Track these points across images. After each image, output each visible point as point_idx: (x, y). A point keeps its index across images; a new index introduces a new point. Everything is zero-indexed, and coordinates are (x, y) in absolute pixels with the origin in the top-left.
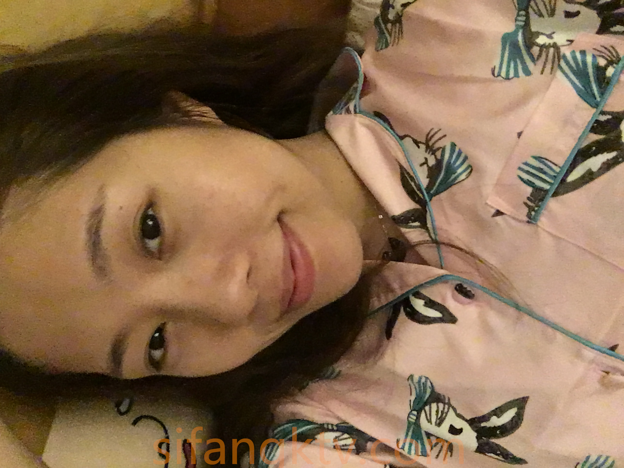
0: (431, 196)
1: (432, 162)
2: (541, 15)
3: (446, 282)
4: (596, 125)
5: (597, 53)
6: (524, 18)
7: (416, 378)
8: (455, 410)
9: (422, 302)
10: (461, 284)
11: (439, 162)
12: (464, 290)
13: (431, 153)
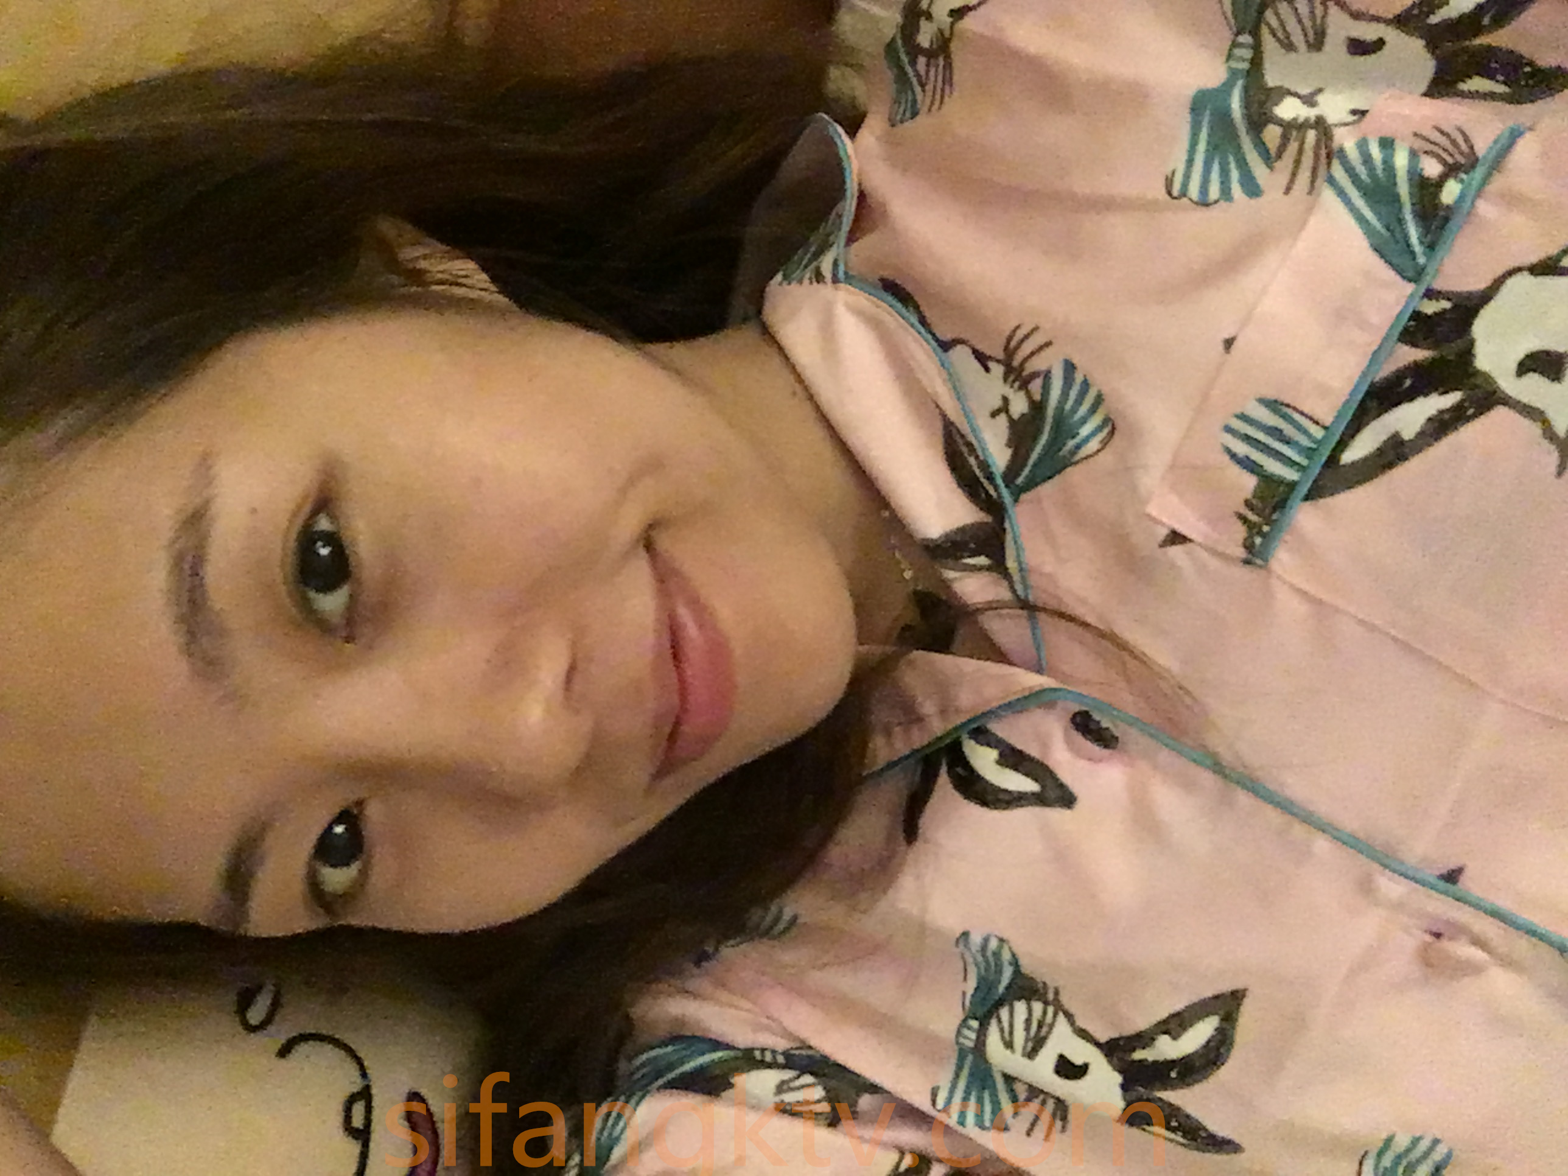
0: (1017, 493)
1: (1019, 406)
2: (1289, 46)
3: (1050, 705)
4: (1412, 323)
5: (1419, 144)
6: (1248, 54)
7: (976, 939)
8: (1069, 1017)
9: (993, 754)
10: (1087, 712)
11: (1037, 408)
12: (1092, 726)
13: (1017, 384)
